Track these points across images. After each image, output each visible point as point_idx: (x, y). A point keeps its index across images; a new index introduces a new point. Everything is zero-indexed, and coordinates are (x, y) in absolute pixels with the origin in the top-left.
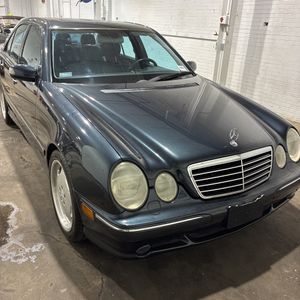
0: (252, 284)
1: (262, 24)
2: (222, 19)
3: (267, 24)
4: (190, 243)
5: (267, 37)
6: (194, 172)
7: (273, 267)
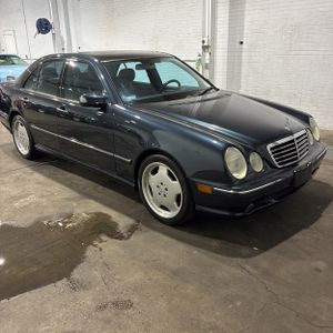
0: (316, 224)
1: (238, 44)
2: (203, 42)
3: (242, 43)
4: (274, 201)
5: (244, 54)
6: (272, 149)
7: (323, 214)
